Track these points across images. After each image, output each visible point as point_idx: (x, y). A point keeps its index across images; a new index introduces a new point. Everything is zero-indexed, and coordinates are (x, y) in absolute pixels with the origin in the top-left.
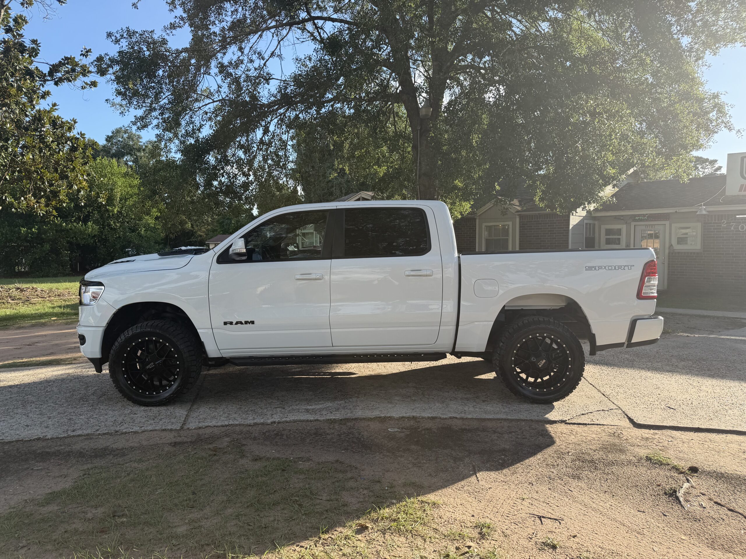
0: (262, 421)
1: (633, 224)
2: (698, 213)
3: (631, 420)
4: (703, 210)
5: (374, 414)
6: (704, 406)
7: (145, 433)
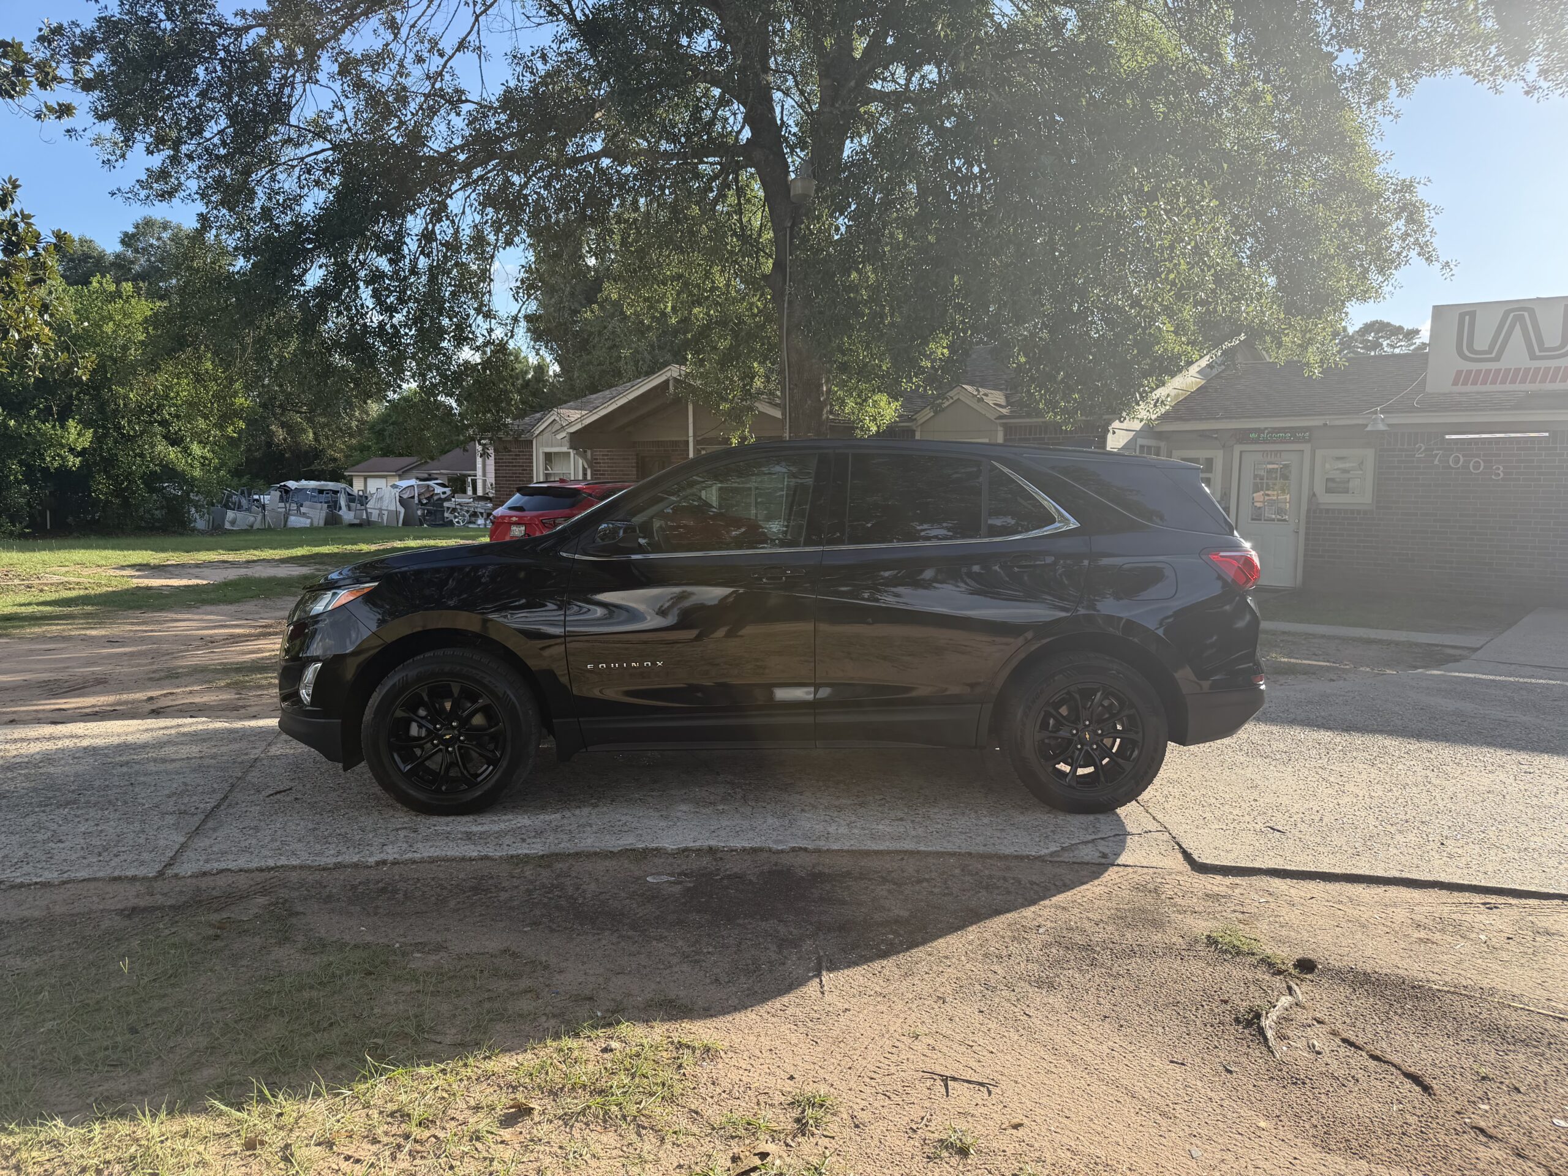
0: (355, 859)
1: (1238, 448)
2: (1369, 428)
3: (1187, 856)
4: (1380, 422)
5: (621, 842)
6: (1346, 826)
7: (69, 886)
